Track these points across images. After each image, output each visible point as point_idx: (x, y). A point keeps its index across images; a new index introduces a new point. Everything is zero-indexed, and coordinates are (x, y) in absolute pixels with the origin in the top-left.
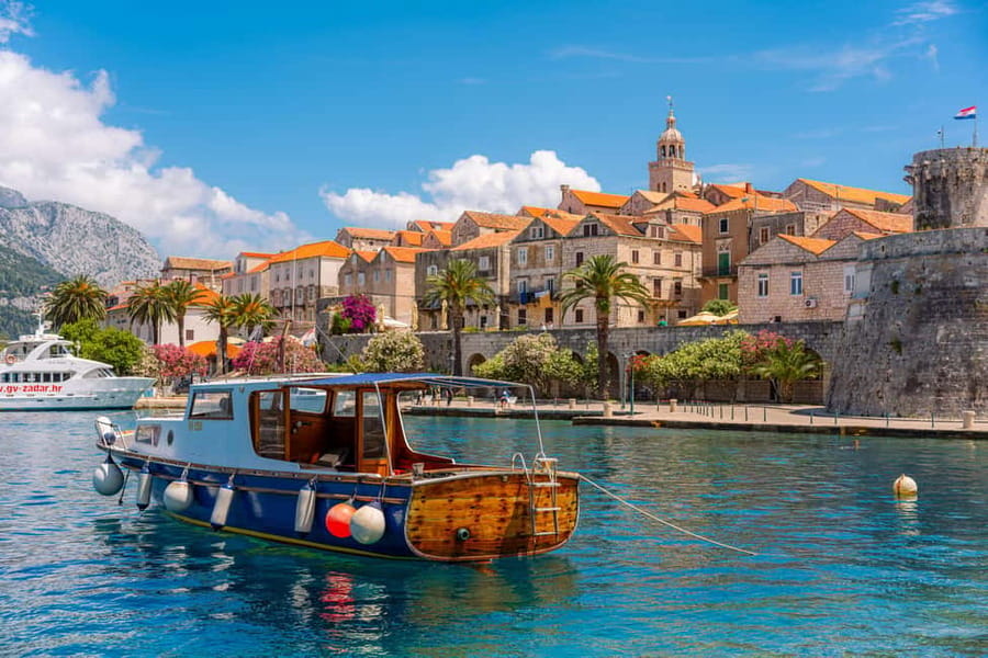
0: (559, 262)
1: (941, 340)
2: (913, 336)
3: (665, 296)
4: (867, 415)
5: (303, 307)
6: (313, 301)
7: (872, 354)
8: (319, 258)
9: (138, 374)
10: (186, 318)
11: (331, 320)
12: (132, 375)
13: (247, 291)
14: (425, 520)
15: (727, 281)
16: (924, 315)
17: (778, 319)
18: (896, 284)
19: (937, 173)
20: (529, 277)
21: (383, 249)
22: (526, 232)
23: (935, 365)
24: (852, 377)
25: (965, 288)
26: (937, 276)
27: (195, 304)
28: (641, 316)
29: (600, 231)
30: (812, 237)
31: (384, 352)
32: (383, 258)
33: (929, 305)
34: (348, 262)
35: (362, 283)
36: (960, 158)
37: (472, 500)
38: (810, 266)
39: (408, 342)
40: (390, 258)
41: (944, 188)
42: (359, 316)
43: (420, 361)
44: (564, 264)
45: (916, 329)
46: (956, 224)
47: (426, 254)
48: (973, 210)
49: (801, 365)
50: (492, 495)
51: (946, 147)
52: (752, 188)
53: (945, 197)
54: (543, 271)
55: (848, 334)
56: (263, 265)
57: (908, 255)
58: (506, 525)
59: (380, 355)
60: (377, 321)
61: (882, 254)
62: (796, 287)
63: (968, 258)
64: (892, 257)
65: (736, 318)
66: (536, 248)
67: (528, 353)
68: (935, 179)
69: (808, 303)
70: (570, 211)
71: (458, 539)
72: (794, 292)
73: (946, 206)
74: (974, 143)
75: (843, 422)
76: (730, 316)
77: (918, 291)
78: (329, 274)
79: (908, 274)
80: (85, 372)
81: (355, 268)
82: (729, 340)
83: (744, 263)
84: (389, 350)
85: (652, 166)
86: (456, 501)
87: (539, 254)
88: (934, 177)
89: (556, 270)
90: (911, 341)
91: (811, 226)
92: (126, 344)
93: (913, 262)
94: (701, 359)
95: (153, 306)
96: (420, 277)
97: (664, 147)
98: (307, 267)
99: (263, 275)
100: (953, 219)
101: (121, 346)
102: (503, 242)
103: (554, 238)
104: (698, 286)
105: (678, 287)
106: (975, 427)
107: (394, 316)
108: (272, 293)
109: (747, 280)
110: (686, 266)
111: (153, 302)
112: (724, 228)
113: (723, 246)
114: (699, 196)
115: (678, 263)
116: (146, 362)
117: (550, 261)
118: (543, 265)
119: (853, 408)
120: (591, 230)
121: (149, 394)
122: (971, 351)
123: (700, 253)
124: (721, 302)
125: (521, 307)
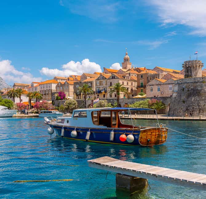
0: (106, 84)
1: (193, 100)
2: (187, 100)
3: (129, 91)
4: (177, 116)
5: (48, 94)
6: (50, 93)
7: (179, 103)
8: (51, 83)
9: (13, 109)
10: (21, 97)
11: (56, 97)
12: (11, 109)
13: (34, 91)
14: (142, 137)
15: (143, 88)
16: (189, 96)
17: (155, 96)
18: (183, 89)
19: (189, 66)
20: (100, 88)
21: (66, 81)
22: (99, 78)
23: (192, 106)
24: (174, 108)
25: (198, 90)
26: (192, 87)
27: (23, 94)
28: (124, 96)
29: (115, 77)
30: (161, 79)
31: (69, 104)
32: (66, 83)
33: (190, 93)
34: (58, 84)
35: (61, 89)
36: (194, 62)
37: (150, 133)
38: (162, 85)
39: (74, 102)
40: (68, 83)
41: (191, 69)
42: (62, 96)
43: (77, 106)
44: (108, 85)
45: (188, 99)
46: (193, 76)
47: (76, 82)
48: (197, 73)
49: (161, 106)
50: (154, 132)
51: (191, 60)
52: (146, 69)
53: (191, 71)
54: (103, 86)
55: (173, 100)
56: (38, 85)
57: (186, 83)
58: (156, 138)
59: (68, 105)
60: (66, 97)
61: (180, 83)
62: (159, 90)
63: (199, 83)
64: (182, 83)
65: (146, 96)
66: (101, 81)
67: (102, 104)
68: (189, 67)
69: (161, 93)
70: (106, 73)
71: (148, 141)
72: (158, 91)
73: (191, 73)
74: (197, 59)
75: (174, 118)
76: (144, 96)
77: (188, 91)
78: (54, 87)
79: (186, 87)
80: (1, 109)
81: (60, 86)
82: (146, 101)
83: (147, 84)
84: (70, 104)
85: (122, 63)
86: (148, 134)
87: (102, 83)
88: (188, 67)
89: (105, 86)
90: (187, 101)
91: (161, 77)
92: (10, 102)
93: (187, 84)
94: (140, 105)
95: (13, 94)
96: (75, 88)
97: (125, 59)
98: (48, 85)
99: (38, 87)
100: (193, 75)
101: (8, 103)
102: (93, 80)
103: (105, 79)
104: (136, 89)
105: (132, 90)
106: (202, 118)
107: (69, 96)
108: (40, 91)
109: (148, 88)
110: (133, 85)
111: (13, 93)
112: (142, 77)
113: (142, 81)
114: (135, 70)
115: (132, 84)
116: (14, 106)
117: (104, 84)
118: (103, 85)
119: (174, 115)
120: (113, 77)
121: (16, 114)
122: (199, 103)
123: (137, 83)
124: (142, 93)
125: (98, 94)
